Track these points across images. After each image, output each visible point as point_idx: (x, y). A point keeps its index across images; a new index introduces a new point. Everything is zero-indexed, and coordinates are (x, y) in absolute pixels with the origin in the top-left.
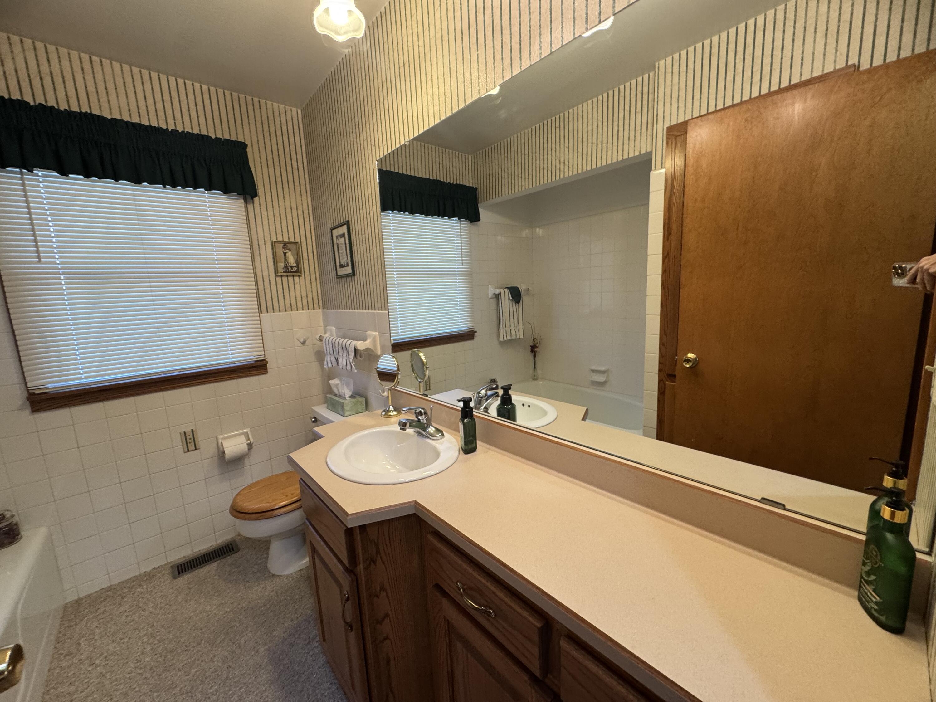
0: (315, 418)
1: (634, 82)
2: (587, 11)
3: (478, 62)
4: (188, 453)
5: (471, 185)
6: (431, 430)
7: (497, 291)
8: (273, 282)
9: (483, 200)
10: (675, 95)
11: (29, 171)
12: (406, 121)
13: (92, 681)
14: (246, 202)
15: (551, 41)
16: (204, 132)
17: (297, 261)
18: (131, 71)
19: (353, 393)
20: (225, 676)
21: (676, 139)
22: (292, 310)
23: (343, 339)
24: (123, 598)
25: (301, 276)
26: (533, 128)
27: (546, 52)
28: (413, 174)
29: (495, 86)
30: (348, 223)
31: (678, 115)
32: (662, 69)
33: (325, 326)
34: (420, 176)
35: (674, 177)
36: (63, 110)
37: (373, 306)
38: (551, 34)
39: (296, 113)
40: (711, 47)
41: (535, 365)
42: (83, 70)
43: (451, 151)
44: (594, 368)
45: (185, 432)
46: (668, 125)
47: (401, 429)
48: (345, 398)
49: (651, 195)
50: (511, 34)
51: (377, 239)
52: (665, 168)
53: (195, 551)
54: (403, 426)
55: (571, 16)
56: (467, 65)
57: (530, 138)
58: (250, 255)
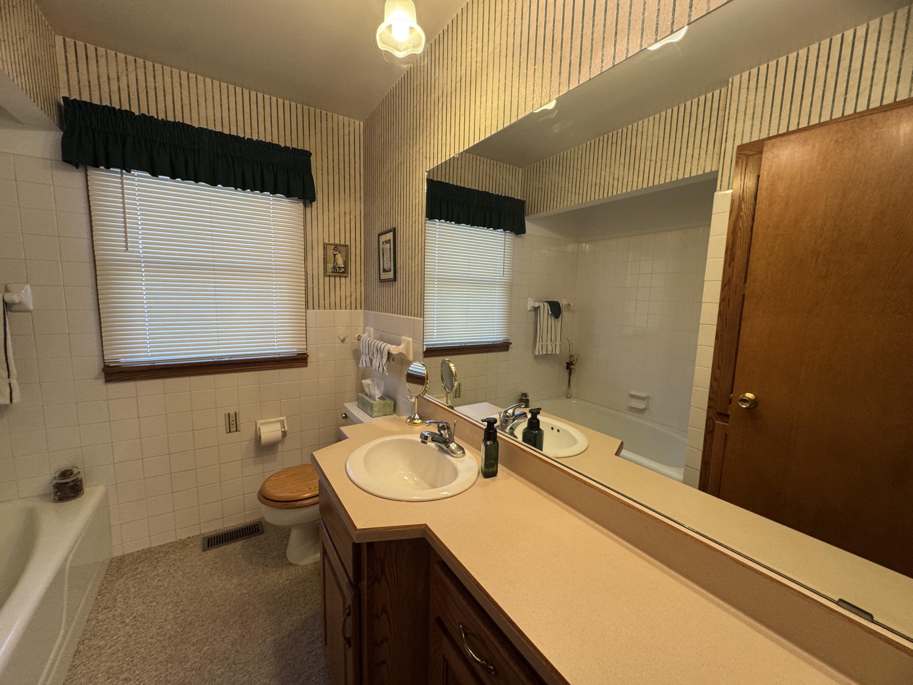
0: (345, 414)
1: (702, 98)
2: (657, 21)
3: (534, 76)
4: (229, 434)
5: (519, 198)
6: (453, 446)
7: (537, 305)
8: (321, 281)
9: (530, 213)
10: (750, 111)
11: (127, 171)
12: (457, 135)
13: (119, 639)
14: (305, 206)
15: (614, 54)
16: (275, 142)
17: (345, 263)
18: (220, 86)
19: (383, 394)
20: (232, 660)
21: (747, 158)
22: (335, 309)
23: (379, 341)
24: (158, 562)
25: (347, 277)
26: (589, 143)
27: (608, 64)
28: (462, 186)
29: (550, 101)
30: (394, 230)
31: (751, 134)
32: (736, 84)
33: (365, 327)
34: (470, 187)
35: (742, 199)
36: (160, 119)
37: (410, 312)
38: (615, 46)
39: (359, 125)
40: (797, 61)
41: (569, 382)
42: (181, 85)
43: (502, 164)
44: (633, 393)
45: (229, 414)
46: (740, 144)
47: (422, 442)
48: (374, 399)
49: (714, 217)
50: (571, 47)
51: (420, 247)
52: (732, 189)
53: (226, 526)
54: (424, 439)
55: (639, 27)
56: (523, 80)
57: (584, 154)
58: (303, 254)
